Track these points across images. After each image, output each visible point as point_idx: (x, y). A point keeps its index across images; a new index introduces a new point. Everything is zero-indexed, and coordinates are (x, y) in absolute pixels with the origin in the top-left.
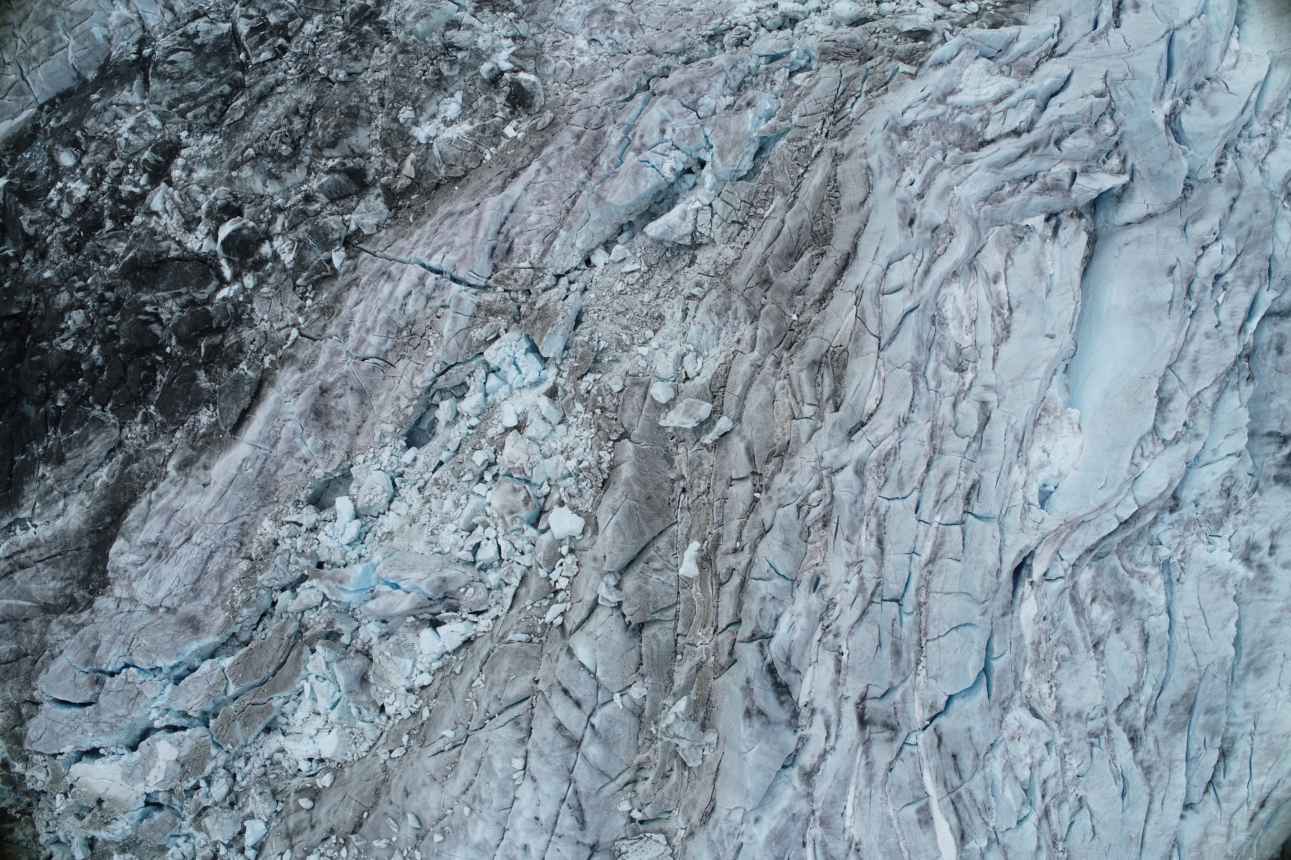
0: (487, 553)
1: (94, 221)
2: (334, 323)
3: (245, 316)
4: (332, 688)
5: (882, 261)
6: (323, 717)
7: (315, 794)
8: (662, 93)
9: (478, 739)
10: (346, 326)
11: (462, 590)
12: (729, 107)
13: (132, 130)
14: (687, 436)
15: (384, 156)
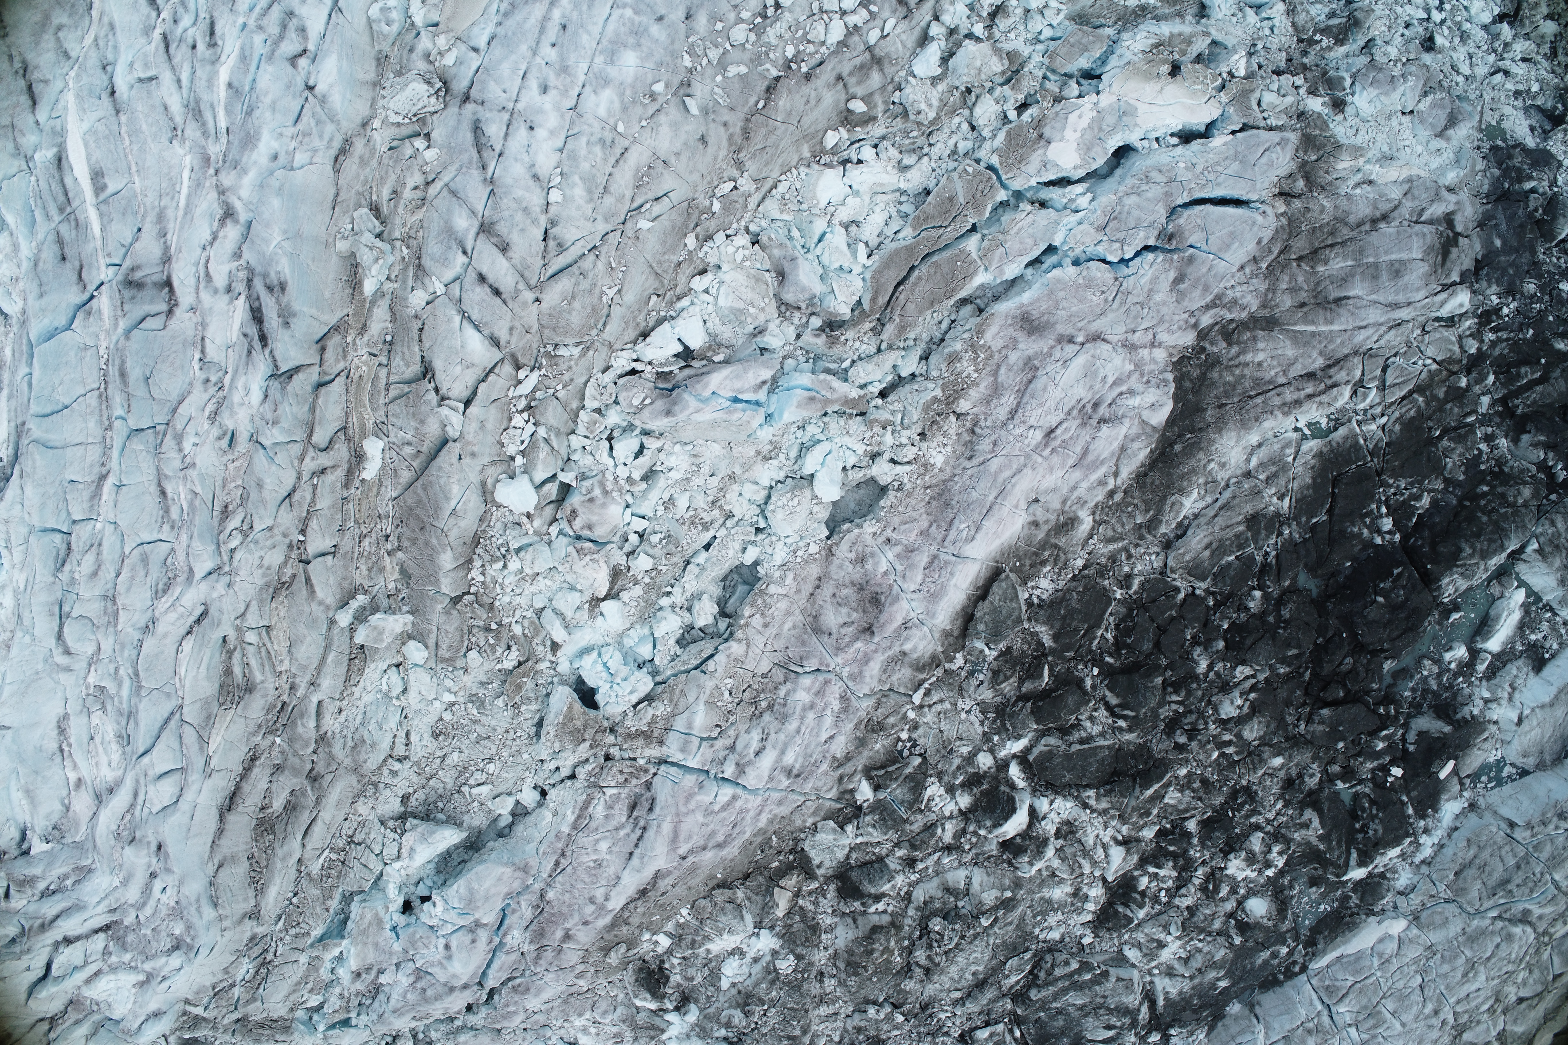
0: (625, 447)
1: (1214, 830)
2: (862, 714)
3: (991, 715)
4: (825, 260)
5: (184, 805)
6: (836, 221)
7: (847, 119)
8: (465, 987)
9: (607, 221)
10: (845, 710)
11: (648, 401)
12: (381, 972)
13: (1161, 945)
14: (385, 603)
15: (816, 913)
